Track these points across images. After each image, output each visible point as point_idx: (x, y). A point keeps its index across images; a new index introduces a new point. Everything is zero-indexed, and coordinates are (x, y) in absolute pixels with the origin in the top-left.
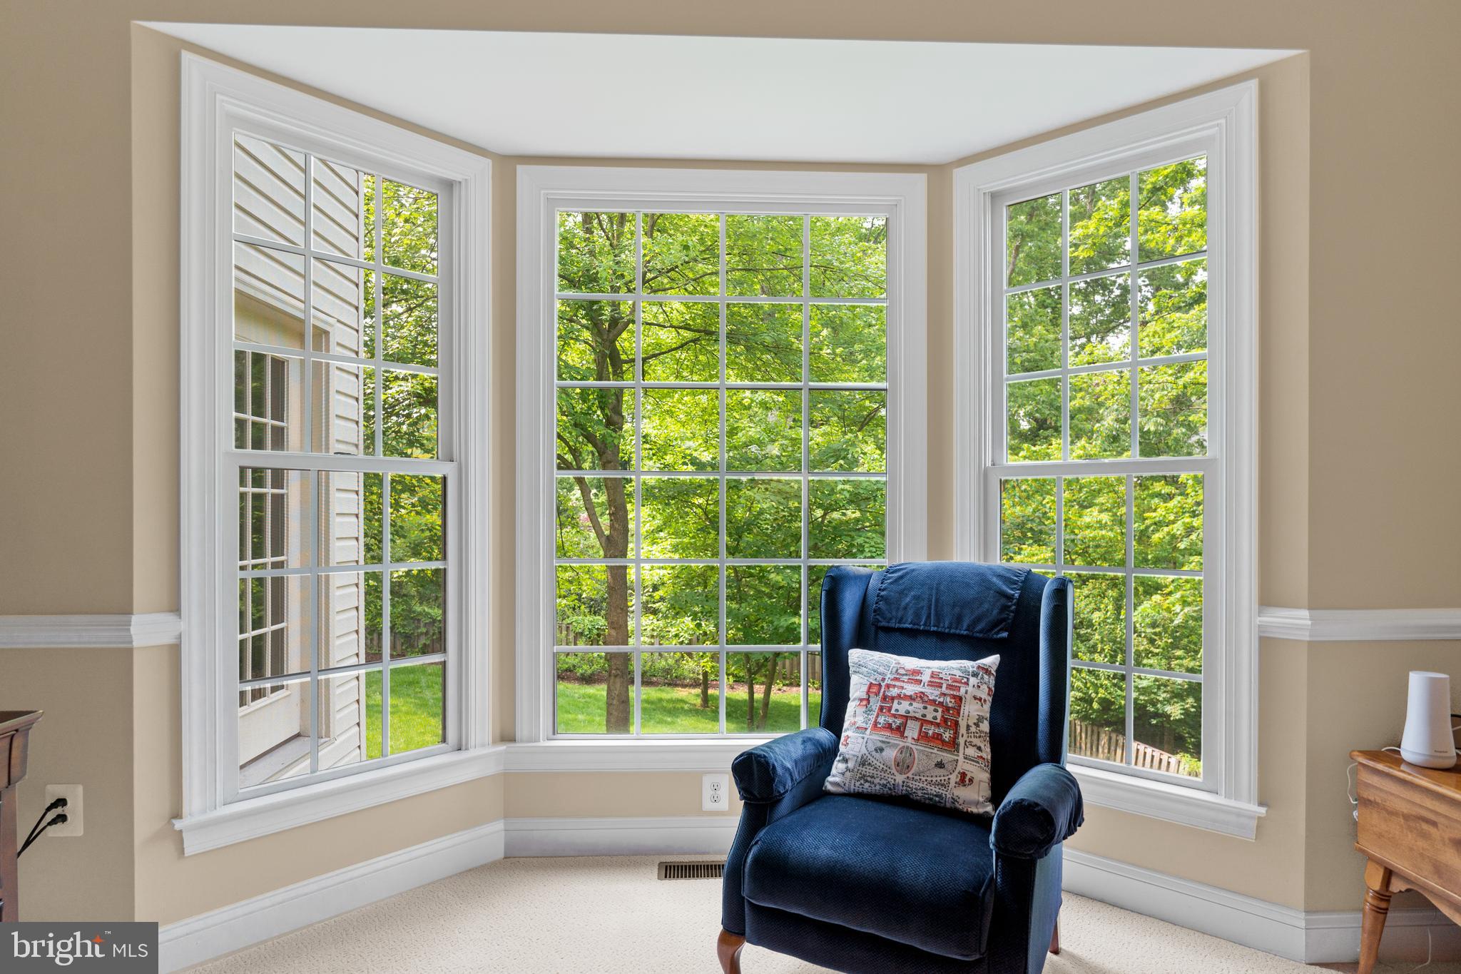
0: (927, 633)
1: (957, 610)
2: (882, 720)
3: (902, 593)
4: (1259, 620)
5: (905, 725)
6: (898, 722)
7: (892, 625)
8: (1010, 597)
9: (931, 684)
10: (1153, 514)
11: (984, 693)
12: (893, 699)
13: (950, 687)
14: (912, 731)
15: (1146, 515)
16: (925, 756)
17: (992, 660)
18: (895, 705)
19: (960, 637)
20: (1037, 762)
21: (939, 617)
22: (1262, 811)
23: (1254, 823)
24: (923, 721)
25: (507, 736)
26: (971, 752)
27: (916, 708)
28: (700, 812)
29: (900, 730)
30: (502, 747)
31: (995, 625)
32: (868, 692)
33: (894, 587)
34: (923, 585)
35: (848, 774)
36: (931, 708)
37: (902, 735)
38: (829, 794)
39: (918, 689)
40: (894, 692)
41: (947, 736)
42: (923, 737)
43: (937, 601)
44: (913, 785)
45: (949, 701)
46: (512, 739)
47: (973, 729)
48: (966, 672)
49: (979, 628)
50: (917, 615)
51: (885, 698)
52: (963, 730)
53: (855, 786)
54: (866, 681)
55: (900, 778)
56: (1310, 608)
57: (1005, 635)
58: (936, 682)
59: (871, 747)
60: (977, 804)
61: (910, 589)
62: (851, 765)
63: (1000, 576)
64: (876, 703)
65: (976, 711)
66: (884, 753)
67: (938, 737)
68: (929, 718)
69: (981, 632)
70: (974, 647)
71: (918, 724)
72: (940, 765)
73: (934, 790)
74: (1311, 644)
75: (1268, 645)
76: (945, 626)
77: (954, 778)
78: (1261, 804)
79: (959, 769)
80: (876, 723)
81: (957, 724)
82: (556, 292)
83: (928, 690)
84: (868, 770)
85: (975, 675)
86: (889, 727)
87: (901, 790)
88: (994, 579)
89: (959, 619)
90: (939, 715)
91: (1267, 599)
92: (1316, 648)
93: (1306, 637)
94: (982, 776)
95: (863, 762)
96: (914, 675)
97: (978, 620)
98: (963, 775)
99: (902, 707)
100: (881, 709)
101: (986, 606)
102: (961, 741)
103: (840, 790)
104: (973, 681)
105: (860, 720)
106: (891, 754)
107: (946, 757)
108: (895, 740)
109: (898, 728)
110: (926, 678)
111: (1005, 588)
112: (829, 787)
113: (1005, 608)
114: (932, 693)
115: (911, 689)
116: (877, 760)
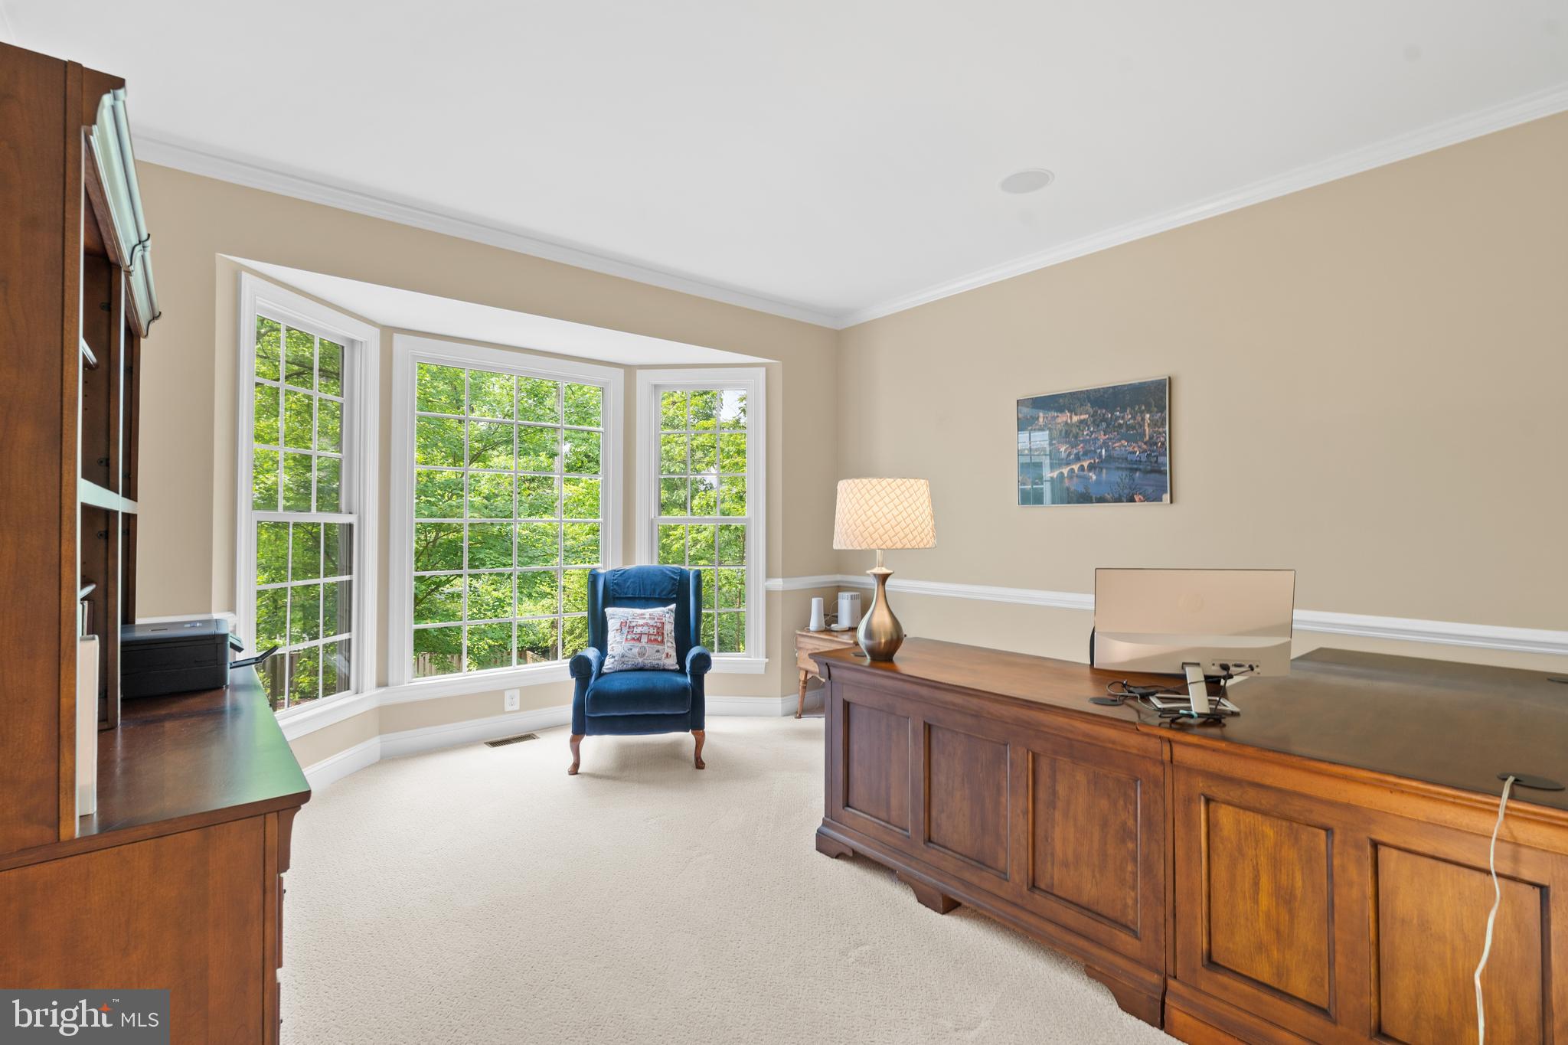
0: (640, 598)
1: (653, 587)
2: (629, 637)
3: (625, 581)
4: (765, 584)
5: (641, 637)
6: (638, 636)
7: (622, 596)
8: (675, 580)
9: (650, 618)
10: (675, 533)
11: (672, 620)
12: (633, 627)
13: (658, 619)
14: (644, 639)
15: (671, 533)
16: (651, 649)
17: (673, 606)
18: (635, 630)
19: (655, 598)
20: (691, 647)
21: (644, 590)
22: (767, 660)
23: (764, 666)
24: (649, 634)
25: (382, 683)
26: (669, 644)
27: (645, 629)
28: (503, 712)
29: (639, 640)
30: (383, 690)
31: (671, 591)
32: (621, 626)
33: (620, 578)
34: (635, 576)
35: (616, 663)
36: (652, 628)
37: (640, 641)
38: (606, 673)
39: (645, 621)
40: (634, 624)
41: (660, 639)
42: (650, 641)
43: (643, 583)
44: (646, 662)
45: (659, 625)
46: (386, 685)
47: (669, 635)
48: (664, 612)
49: (664, 593)
50: (634, 590)
51: (629, 627)
52: (665, 636)
53: (620, 667)
54: (619, 621)
55: (640, 660)
56: (783, 578)
57: (675, 596)
58: (652, 617)
59: (626, 649)
60: (673, 665)
61: (629, 578)
62: (616, 658)
63: (670, 571)
64: (625, 630)
65: (669, 628)
66: (633, 651)
67: (656, 640)
68: (651, 632)
69: (665, 595)
70: (664, 602)
71: (646, 636)
72: (658, 651)
73: (656, 662)
74: (783, 591)
75: (769, 594)
76: (647, 595)
77: (664, 656)
78: (766, 658)
79: (666, 651)
80: (626, 639)
81: (663, 634)
82: (416, 412)
83: (649, 621)
84: (626, 659)
85: (668, 613)
86: (633, 639)
87: (641, 665)
88: (668, 572)
89: (654, 591)
90: (655, 631)
91: (769, 575)
92: (785, 593)
93: (781, 589)
94: (674, 654)
95: (623, 656)
96: (642, 616)
97: (662, 591)
98: (667, 654)
99: (639, 630)
100: (628, 632)
101: (666, 584)
102: (665, 640)
103: (612, 671)
104: (667, 615)
105: (618, 639)
106: (635, 651)
107: (660, 647)
108: (637, 644)
109: (638, 639)
110: (647, 616)
111: (673, 575)
112: (606, 671)
113: (674, 584)
114: (652, 622)
115: (641, 622)
116: (629, 654)
